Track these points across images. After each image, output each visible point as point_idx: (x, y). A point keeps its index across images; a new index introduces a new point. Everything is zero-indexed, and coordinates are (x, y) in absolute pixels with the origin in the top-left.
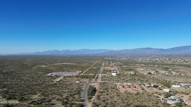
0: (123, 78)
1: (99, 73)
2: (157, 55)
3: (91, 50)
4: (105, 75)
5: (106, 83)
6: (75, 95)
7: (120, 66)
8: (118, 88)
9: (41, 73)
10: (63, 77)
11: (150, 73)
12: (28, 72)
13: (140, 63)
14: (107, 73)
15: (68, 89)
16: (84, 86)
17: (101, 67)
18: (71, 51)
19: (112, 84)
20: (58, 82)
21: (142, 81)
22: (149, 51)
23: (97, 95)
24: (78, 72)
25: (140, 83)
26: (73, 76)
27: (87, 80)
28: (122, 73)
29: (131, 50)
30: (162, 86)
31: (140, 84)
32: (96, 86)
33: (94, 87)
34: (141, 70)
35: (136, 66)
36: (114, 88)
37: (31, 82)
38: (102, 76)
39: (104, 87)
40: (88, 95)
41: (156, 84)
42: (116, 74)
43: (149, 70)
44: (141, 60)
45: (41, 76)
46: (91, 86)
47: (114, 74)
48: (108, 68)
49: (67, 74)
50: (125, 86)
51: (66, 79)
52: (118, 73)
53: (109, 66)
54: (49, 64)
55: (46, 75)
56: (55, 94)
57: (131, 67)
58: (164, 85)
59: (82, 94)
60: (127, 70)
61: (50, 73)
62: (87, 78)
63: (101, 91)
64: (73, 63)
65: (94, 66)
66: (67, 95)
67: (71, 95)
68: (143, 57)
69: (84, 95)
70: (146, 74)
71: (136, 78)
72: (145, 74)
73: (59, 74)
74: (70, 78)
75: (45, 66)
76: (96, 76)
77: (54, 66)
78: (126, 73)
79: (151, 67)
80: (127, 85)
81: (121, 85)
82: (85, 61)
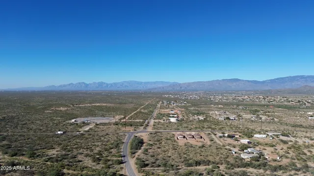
0: (185, 125)
1: (151, 119)
2: (246, 91)
3: (141, 83)
4: (160, 121)
5: (159, 132)
6: (112, 150)
7: (186, 107)
8: (176, 139)
9: (59, 118)
10: (94, 124)
11: (228, 118)
12: (37, 116)
13: (218, 104)
14: (164, 118)
15: (102, 141)
16: (127, 136)
17: (155, 110)
18: (107, 85)
19: (168, 133)
20: (86, 131)
21: (214, 129)
22: (234, 84)
23: (144, 149)
24: (118, 117)
25: (210, 132)
26: (109, 123)
27: (131, 129)
28: (187, 119)
29: (207, 82)
30: (240, 136)
31: (209, 134)
32: (145, 136)
33: (141, 138)
34: (217, 114)
35: (210, 108)
36: (171, 139)
37: (44, 132)
38: (155, 122)
39: (156, 138)
40: (131, 149)
41: (232, 133)
42: (177, 120)
43: (228, 113)
44: (220, 99)
45: (60, 123)
46: (136, 136)
47: (173, 120)
48: (166, 110)
49: (100, 120)
50: (186, 136)
51: (99, 128)
52: (181, 117)
53: (167, 108)
54: (71, 106)
55: (67, 122)
56: (83, 148)
57: (202, 109)
58: (243, 134)
59: (122, 147)
60: (194, 114)
61: (73, 119)
62: (131, 125)
63: (151, 143)
64: (111, 103)
65: (144, 109)
66: (100, 149)
67: (106, 150)
68: (224, 93)
69: (126, 149)
70: (221, 119)
71: (206, 125)
72: (220, 119)
73: (88, 121)
74: (105, 127)
75: (66, 109)
76: (146, 123)
77: (80, 107)
78: (191, 118)
79: (234, 109)
80: (190, 135)
81: (181, 135)
82: (130, 100)
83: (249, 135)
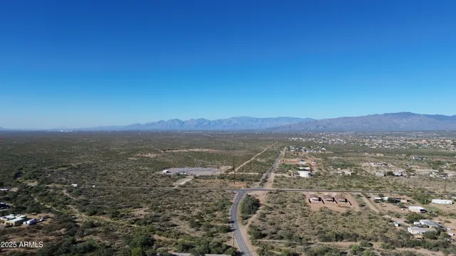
0: (323, 182)
1: (270, 172)
2: (426, 132)
3: (257, 119)
4: (284, 175)
5: (283, 191)
6: (216, 213)
7: (324, 156)
8: (307, 201)
9: (147, 168)
10: (192, 177)
11: (391, 174)
12: (120, 166)
13: (376, 151)
14: (290, 171)
15: (202, 200)
16: (236, 195)
17: (276, 160)
18: (210, 123)
19: (296, 193)
20: (181, 186)
21: (367, 189)
22: (405, 120)
23: (261, 213)
24: (224, 168)
25: (360, 194)
26: (212, 176)
27: (242, 185)
28: (325, 173)
29: (358, 118)
30: (408, 201)
31: (359, 196)
32: (261, 196)
33: (257, 198)
34: (373, 168)
35: (364, 158)
36: (301, 201)
37: (128, 185)
38: (276, 177)
39: (278, 199)
40: (243, 212)
41: (395, 196)
42: (309, 174)
43: (391, 166)
44: (379, 144)
45: (147, 174)
46: (250, 196)
47: (303, 174)
48: (293, 160)
49: (200, 172)
50: (323, 199)
51: (198, 182)
52: (315, 171)
53: (295, 157)
54: (162, 152)
55: (157, 173)
56: (178, 209)
57: (349, 159)
58: (414, 199)
59: (230, 210)
60: (336, 167)
61: (164, 169)
62: (243, 180)
63: (270, 205)
64: (215, 149)
65: (261, 157)
66: (200, 211)
67: (208, 212)
68: (387, 135)
69: (235, 212)
70: (380, 174)
71: (354, 182)
72: (377, 174)
73: (184, 172)
74: (207, 181)
75: (155, 155)
76: (264, 177)
77: (173, 154)
78: (332, 173)
79: (402, 159)
80: (329, 196)
81: (315, 196)
82: (241, 144)
83: (424, 199)
